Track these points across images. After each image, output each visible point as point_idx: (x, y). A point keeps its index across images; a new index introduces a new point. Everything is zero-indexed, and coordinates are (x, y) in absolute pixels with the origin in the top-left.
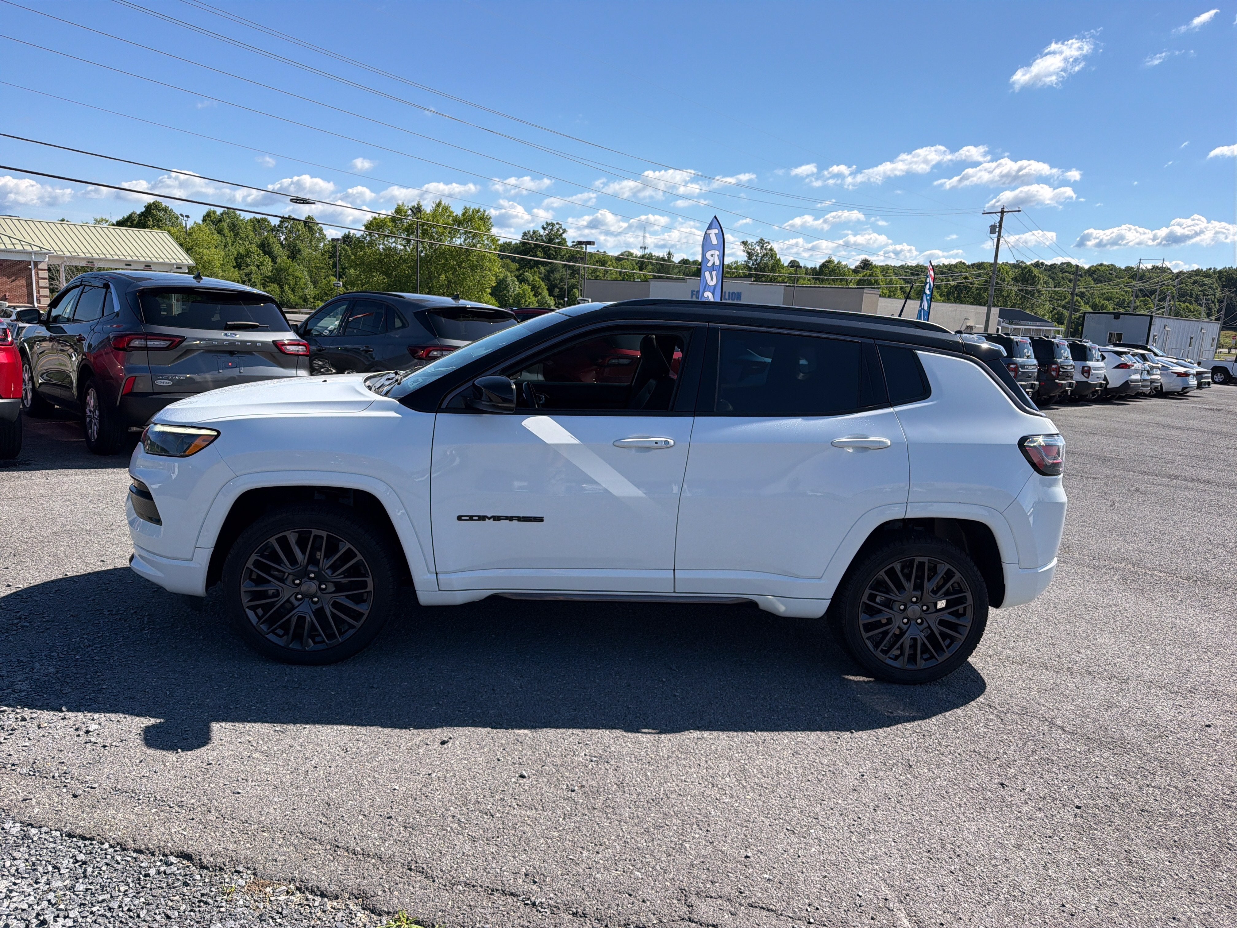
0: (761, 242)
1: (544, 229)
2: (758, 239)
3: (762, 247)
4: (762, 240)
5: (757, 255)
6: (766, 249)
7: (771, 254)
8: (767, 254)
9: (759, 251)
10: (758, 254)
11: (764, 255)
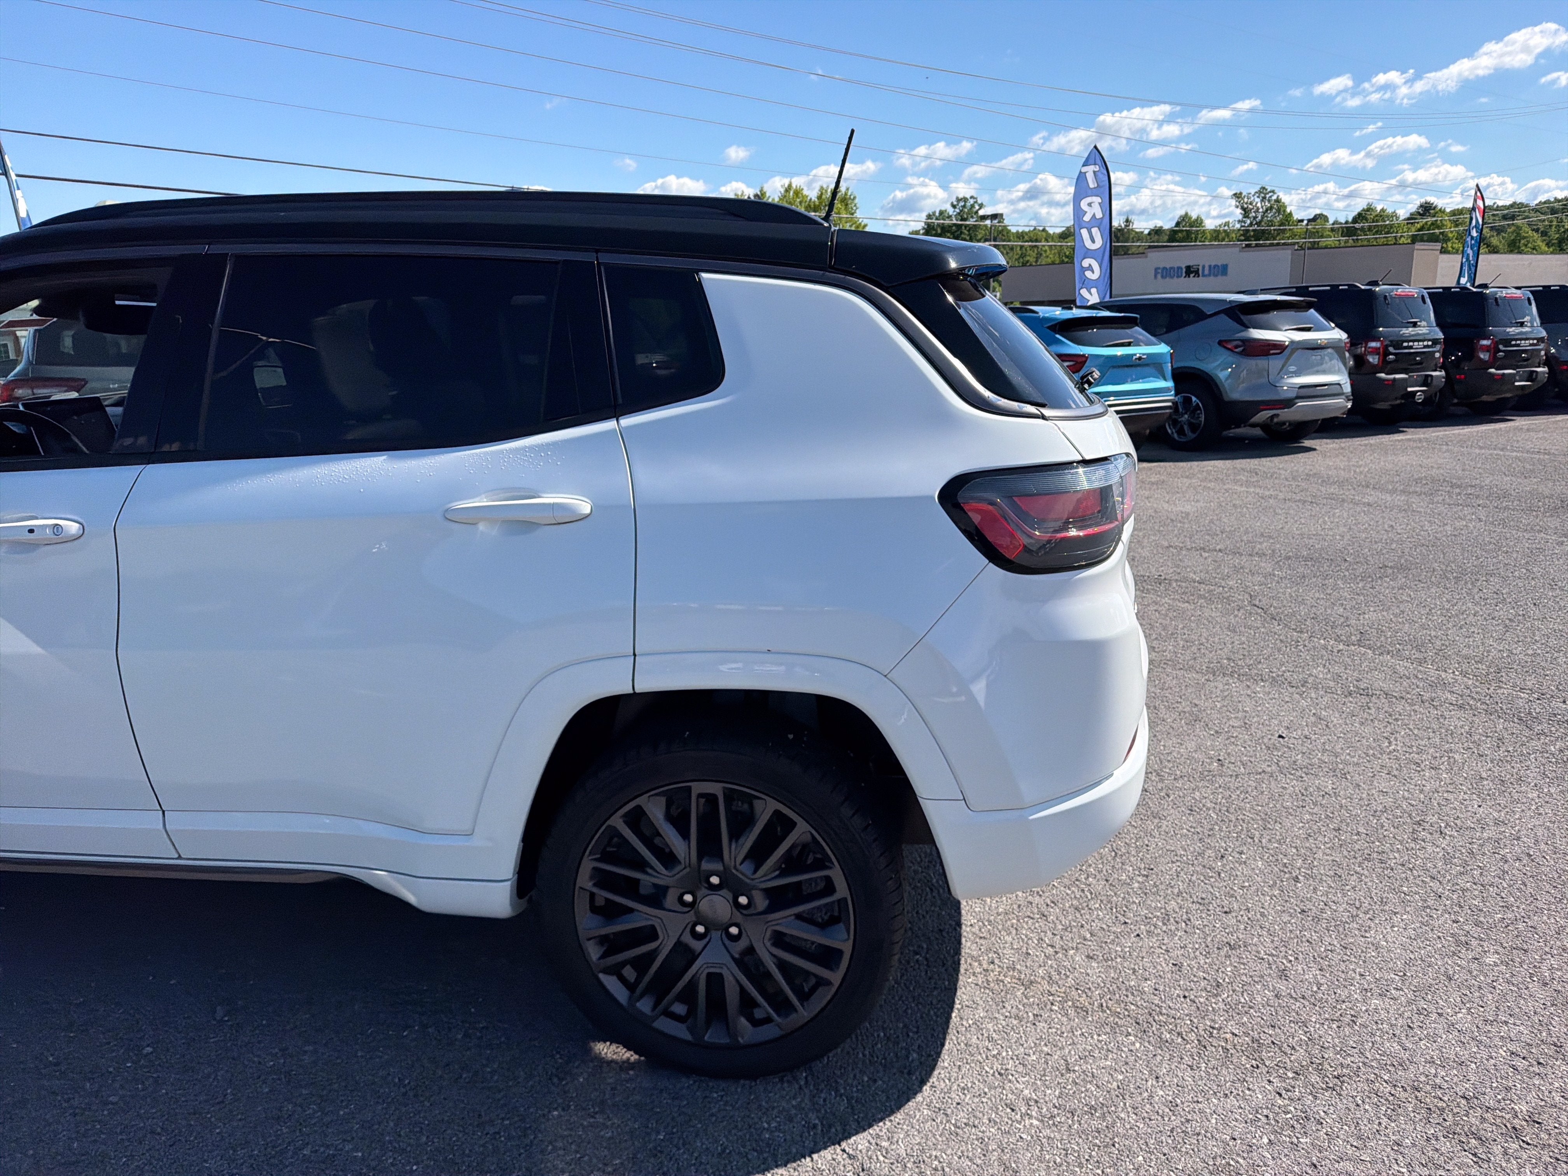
0: (1263, 192)
1: (954, 206)
2: (1257, 188)
3: (1264, 198)
4: (1264, 188)
5: (1257, 211)
6: (1269, 201)
7: (1279, 207)
8: (1271, 208)
9: (1259, 205)
10: (1258, 209)
11: (1267, 210)
